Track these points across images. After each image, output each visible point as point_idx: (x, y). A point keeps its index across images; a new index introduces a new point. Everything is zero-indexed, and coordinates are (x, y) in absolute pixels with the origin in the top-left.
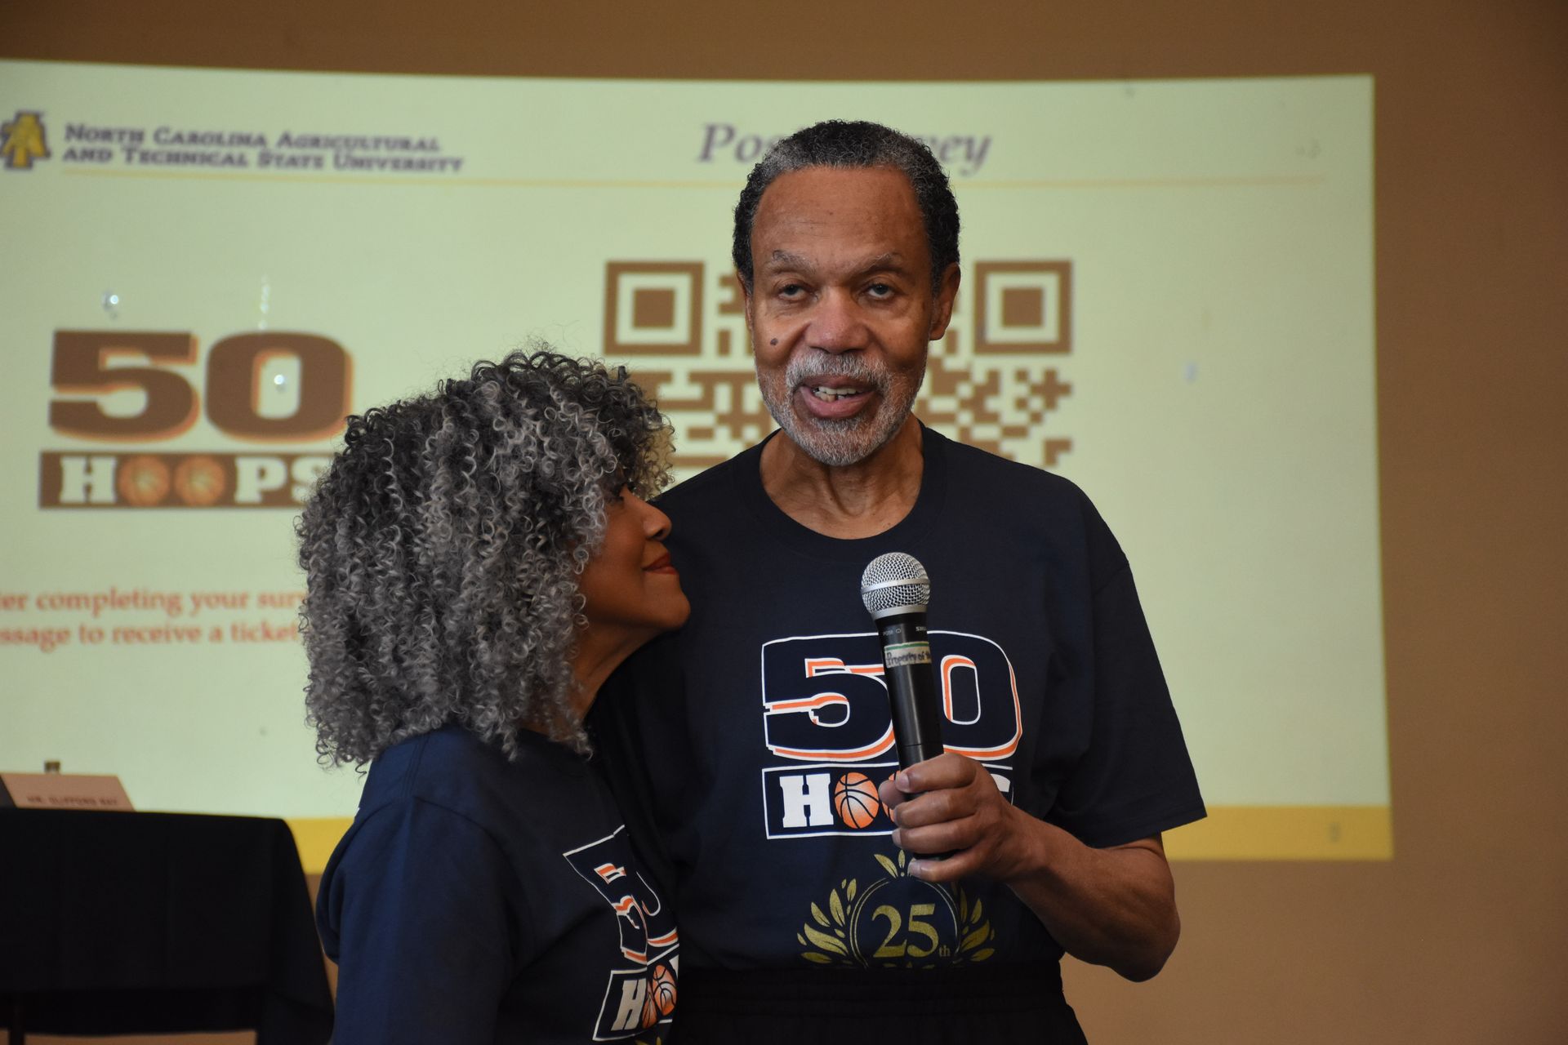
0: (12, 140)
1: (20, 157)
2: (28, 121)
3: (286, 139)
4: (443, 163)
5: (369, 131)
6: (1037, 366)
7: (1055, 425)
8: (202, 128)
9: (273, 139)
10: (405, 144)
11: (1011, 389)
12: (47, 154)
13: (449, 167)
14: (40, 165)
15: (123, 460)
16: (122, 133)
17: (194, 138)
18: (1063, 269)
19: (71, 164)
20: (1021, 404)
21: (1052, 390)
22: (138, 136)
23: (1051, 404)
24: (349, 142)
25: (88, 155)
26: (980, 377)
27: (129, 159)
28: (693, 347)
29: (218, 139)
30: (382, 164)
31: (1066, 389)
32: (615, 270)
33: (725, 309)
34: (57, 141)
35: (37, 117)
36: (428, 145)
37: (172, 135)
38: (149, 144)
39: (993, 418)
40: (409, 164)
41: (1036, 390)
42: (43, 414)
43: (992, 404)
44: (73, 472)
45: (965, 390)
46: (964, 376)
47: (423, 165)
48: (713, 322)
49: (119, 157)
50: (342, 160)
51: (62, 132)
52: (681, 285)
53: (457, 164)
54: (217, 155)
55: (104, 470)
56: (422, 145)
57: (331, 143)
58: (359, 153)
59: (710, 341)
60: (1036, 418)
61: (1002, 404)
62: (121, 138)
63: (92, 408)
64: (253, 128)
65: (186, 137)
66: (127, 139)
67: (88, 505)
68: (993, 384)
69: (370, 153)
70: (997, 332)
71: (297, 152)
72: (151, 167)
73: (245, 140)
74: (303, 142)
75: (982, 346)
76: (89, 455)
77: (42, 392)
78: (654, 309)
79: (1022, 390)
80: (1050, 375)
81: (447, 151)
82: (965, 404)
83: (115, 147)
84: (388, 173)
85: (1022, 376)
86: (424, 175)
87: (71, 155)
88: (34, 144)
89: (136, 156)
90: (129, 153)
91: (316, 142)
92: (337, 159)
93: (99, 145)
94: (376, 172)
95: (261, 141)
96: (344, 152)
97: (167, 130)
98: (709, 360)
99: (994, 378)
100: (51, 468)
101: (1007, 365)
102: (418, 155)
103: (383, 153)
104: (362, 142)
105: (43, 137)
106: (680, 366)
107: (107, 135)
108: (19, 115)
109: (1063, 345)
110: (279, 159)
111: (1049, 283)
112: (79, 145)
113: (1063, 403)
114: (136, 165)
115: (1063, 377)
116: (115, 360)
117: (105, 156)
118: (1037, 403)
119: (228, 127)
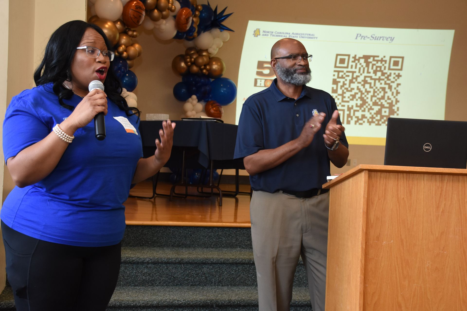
0: (255, 33)
1: (256, 35)
2: (258, 30)
3: (293, 33)
4: (315, 38)
5: (305, 32)
6: (397, 72)
7: (399, 81)
8: (281, 32)
9: (291, 33)
10: (310, 35)
11: (393, 76)
12: (260, 35)
13: (316, 38)
14: (259, 36)
15: (266, 80)
16: (270, 32)
17: (280, 33)
18: (403, 58)
19: (263, 36)
20: (394, 78)
21: (399, 76)
22: (272, 32)
23: (398, 78)
24: (302, 34)
25: (265, 35)
26: (388, 74)
27: (271, 36)
28: (347, 67)
29: (283, 33)
30: (306, 38)
31: (401, 76)
32: (337, 55)
33: (353, 62)
34: (261, 33)
35: (259, 29)
36: (313, 35)
37: (277, 33)
38: (274, 34)
39: (390, 80)
40: (310, 38)
41: (396, 76)
42: (255, 73)
43: (390, 78)
44: (259, 81)
45: (386, 75)
46: (386, 73)
47: (312, 38)
48: (351, 64)
49: (270, 35)
50: (300, 37)
51: (262, 31)
52: (346, 58)
53: (317, 38)
54: (283, 35)
55: (263, 81)
56: (312, 35)
57: (299, 34)
58: (303, 36)
59: (350, 66)
60: (396, 80)
61: (391, 78)
62: (270, 33)
63: (262, 72)
64: (289, 32)
65: (279, 33)
66: (271, 33)
67: (260, 86)
68: (390, 75)
69: (305, 36)
70: (392, 67)
71: (294, 35)
72: (274, 37)
73: (287, 33)
74: (295, 34)
75: (389, 69)
76: (261, 79)
77: (255, 69)
78: (342, 61)
79: (394, 76)
80: (399, 74)
81: (315, 36)
82: (386, 78)
83: (269, 34)
84: (307, 39)
85: (395, 74)
86: (312, 39)
87: (263, 35)
88: (258, 33)
89: (272, 35)
90: (271, 35)
91: (297, 34)
92: (300, 36)
93: (267, 34)
94: (305, 39)
95: (289, 34)
96: (301, 36)
97: (276, 32)
98: (349, 69)
99: (391, 74)
100: (256, 80)
101: (393, 72)
102: (311, 36)
103: (306, 36)
104: (304, 34)
105: (259, 32)
106: (345, 70)
107: (268, 32)
108: (257, 29)
109: (401, 69)
110: (292, 36)
111: (400, 60)
112: (264, 34)
113: (400, 78)
114: (272, 37)
115: (401, 74)
116: (266, 65)
117: (268, 35)
118: (396, 78)
119: (285, 32)
